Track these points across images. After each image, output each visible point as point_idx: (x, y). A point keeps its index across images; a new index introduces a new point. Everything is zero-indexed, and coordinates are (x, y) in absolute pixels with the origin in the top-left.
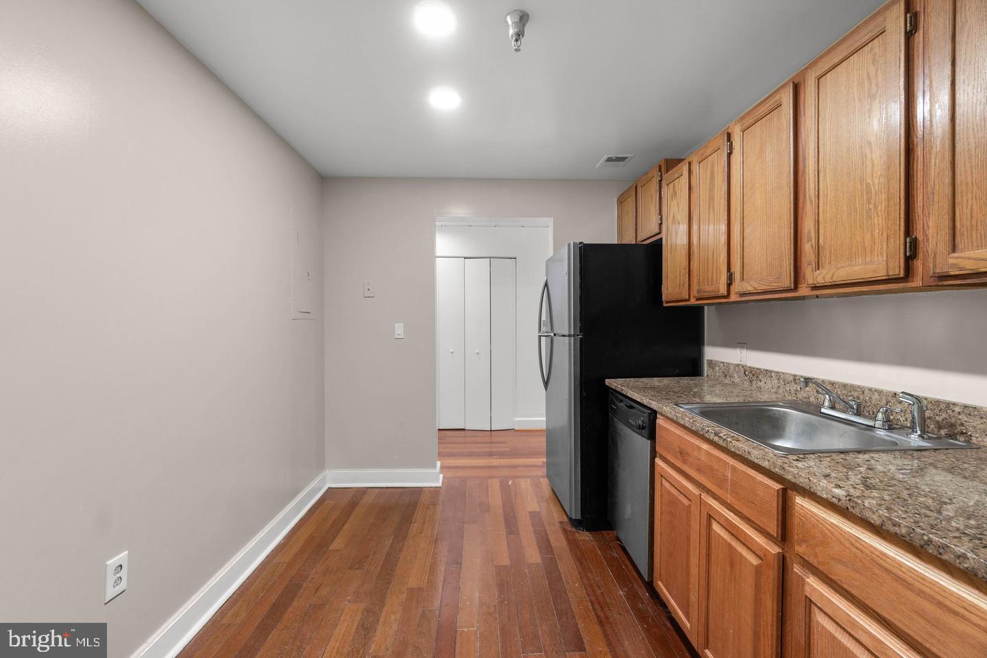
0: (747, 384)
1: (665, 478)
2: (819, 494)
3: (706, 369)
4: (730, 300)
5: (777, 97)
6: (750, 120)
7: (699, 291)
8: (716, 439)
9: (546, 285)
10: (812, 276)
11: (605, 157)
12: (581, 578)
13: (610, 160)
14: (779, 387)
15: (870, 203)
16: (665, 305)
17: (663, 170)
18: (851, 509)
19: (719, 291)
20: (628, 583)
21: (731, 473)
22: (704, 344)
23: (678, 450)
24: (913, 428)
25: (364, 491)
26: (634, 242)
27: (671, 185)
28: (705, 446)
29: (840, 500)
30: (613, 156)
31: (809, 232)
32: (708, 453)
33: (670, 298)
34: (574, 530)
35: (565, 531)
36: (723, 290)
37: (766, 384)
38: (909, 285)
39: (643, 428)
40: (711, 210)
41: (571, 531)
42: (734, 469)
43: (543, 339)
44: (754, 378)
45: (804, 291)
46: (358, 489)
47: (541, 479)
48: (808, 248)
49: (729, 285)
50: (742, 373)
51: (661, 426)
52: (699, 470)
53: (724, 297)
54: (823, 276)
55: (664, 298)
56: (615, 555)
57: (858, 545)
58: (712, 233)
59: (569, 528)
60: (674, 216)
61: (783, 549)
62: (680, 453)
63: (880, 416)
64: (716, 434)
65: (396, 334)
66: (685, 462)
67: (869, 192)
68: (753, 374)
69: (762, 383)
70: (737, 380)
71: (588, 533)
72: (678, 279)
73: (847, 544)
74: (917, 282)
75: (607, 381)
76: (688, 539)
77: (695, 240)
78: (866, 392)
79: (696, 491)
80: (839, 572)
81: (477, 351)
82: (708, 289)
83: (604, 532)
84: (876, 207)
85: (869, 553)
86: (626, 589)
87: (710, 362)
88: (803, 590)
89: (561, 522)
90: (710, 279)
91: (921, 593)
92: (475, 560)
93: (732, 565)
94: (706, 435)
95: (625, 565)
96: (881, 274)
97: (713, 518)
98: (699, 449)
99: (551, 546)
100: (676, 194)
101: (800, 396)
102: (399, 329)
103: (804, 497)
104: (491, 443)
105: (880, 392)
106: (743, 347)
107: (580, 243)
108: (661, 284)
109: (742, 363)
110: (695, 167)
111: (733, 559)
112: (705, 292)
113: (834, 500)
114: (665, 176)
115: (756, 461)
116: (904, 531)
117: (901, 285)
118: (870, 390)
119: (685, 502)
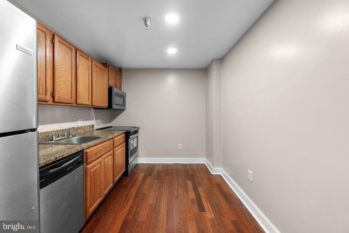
36: (49, 99)
119: (99, 165)
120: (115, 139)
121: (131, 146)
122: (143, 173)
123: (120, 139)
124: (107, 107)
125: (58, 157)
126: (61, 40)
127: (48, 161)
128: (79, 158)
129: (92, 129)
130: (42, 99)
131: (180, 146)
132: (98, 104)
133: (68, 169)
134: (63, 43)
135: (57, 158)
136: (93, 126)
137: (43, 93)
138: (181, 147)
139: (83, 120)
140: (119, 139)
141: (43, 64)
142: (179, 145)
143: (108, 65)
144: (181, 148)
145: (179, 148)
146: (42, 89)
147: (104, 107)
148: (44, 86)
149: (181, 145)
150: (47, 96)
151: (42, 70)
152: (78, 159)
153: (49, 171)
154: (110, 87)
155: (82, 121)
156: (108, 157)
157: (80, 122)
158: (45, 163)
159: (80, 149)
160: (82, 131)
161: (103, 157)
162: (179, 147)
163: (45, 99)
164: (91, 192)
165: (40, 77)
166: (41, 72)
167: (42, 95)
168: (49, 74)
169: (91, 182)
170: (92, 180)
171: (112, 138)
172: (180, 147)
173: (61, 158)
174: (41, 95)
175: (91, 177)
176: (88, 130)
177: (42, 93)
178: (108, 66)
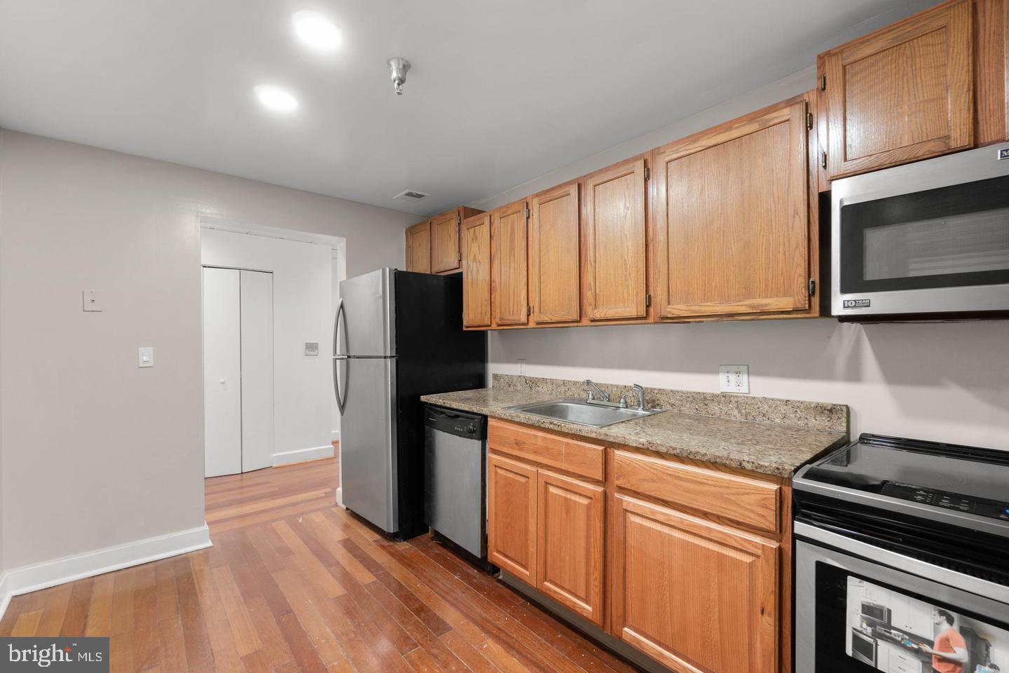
0: (528, 390)
1: (499, 467)
2: (631, 444)
3: (490, 382)
4: (529, 327)
5: (567, 189)
6: (547, 197)
7: (501, 319)
8: (551, 426)
9: (342, 307)
10: (591, 312)
11: (407, 191)
12: (419, 578)
13: (410, 194)
14: (552, 390)
15: (626, 271)
16: (464, 329)
17: (462, 215)
18: (650, 448)
19: (520, 320)
20: (458, 568)
21: (565, 448)
22: (487, 362)
23: (514, 442)
24: (639, 405)
25: (91, 582)
26: (428, 272)
27: (472, 230)
28: (540, 434)
29: (643, 445)
30: (414, 192)
31: (590, 285)
32: (544, 438)
33: (471, 323)
34: (391, 543)
35: (383, 547)
36: (523, 319)
37: (543, 389)
38: (647, 321)
39: (474, 431)
40: (512, 257)
41: (389, 546)
42: (567, 444)
43: (338, 361)
44: (534, 385)
45: (585, 321)
46: (75, 584)
47: (333, 509)
48: (588, 295)
49: (529, 315)
50: (524, 382)
51: (493, 427)
52: (535, 452)
53: (523, 324)
54: (599, 314)
55: (465, 323)
56: (437, 552)
57: (654, 467)
58: (511, 275)
59: (385, 543)
60: (475, 256)
61: (604, 487)
62: (516, 443)
63: (622, 401)
64: (551, 423)
65: (141, 362)
66: (521, 450)
67: (626, 265)
68: (532, 382)
69: (540, 388)
70: (519, 388)
71: (405, 542)
72: (480, 308)
73: (648, 469)
74: (651, 320)
75: (423, 398)
76: (526, 508)
77: (496, 277)
78: (610, 387)
79: (534, 469)
80: (644, 488)
81: (222, 380)
82: (510, 318)
83: (418, 537)
84: (630, 275)
85: (661, 470)
86: (458, 574)
87: (496, 377)
88: (622, 505)
89: (376, 541)
90: (511, 309)
91: (687, 480)
92: (306, 602)
93: (568, 512)
94: (542, 426)
95: (449, 557)
96: (634, 314)
97: (551, 484)
98: (536, 437)
99: (378, 563)
100: (477, 238)
101: (567, 395)
102: (146, 355)
103: (619, 450)
104: (242, 488)
105: (617, 386)
106: (523, 363)
107: (395, 269)
108: (462, 311)
109: (523, 375)
110: (497, 222)
111: (568, 506)
112: (508, 320)
113: (641, 446)
114: (463, 221)
115: (586, 435)
116: (678, 451)
117: (643, 321)
118: (611, 385)
128: (471, 424)
133: (456, 428)
146: (517, 306)
150: (522, 315)
155: (744, 378)
156: (564, 489)
157: (733, 377)
161: (540, 470)
164: (496, 516)
165: (514, 287)
169: (496, 494)
170: (499, 492)
174: (515, 315)
177: (517, 311)
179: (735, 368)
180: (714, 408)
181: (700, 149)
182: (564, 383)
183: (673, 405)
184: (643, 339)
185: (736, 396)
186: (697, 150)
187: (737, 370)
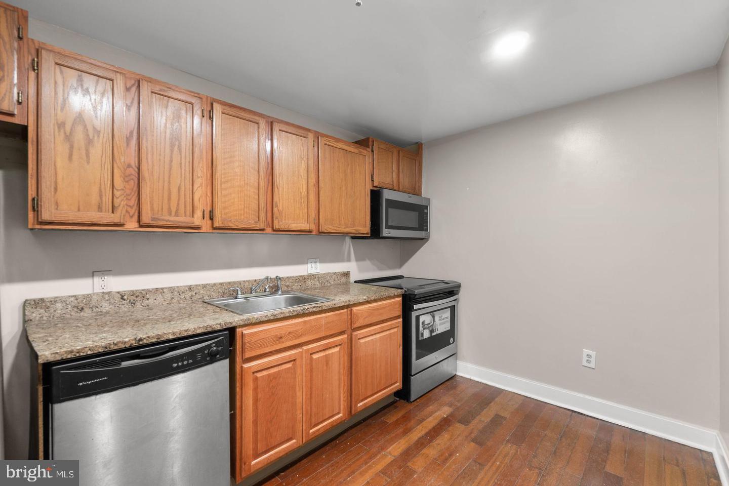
1: (259, 371)
10: (277, 224)
21: (325, 320)
31: (276, 203)
36: (198, 222)
39: (219, 352)
42: (326, 317)
48: (275, 211)
51: (241, 335)
52: (300, 336)
88: (357, 337)
97: (315, 353)
119: (289, 365)
120: (354, 309)
121: (421, 328)
122: (450, 406)
123: (378, 309)
124: (367, 234)
125: (145, 339)
126: (228, 110)
127: (115, 344)
128: (213, 345)
129: (343, 280)
130: (184, 224)
131: (589, 356)
132: (336, 228)
133: (175, 365)
134: (235, 114)
135: (140, 340)
136: (347, 274)
137: (188, 213)
138: (593, 360)
139: (321, 262)
140: (375, 310)
141: (187, 160)
142: (586, 351)
143: (371, 140)
144: (592, 365)
145: (585, 363)
146: (185, 207)
147: (357, 234)
148: (189, 200)
149: (593, 354)
150: (195, 218)
151: (183, 173)
152: (209, 347)
153: (120, 364)
154: (375, 189)
155: (318, 264)
156: (325, 350)
157: (313, 265)
158: (106, 348)
159: (219, 326)
160: (318, 283)
161: (305, 348)
162: (585, 358)
163: (190, 223)
164: (255, 422)
165: (180, 184)
166: (183, 176)
167: (185, 216)
168: (199, 177)
169: (256, 401)
170: (260, 396)
171: (348, 307)
172: (589, 361)
173: (154, 340)
174: (182, 216)
175: (256, 389)
176: (332, 283)
177: (185, 212)
178: (371, 143)
179: (314, 260)
180: (309, 283)
181: (339, 147)
182: (190, 288)
183: (288, 286)
184: (263, 245)
185: (318, 274)
186: (337, 146)
187: (315, 261)
